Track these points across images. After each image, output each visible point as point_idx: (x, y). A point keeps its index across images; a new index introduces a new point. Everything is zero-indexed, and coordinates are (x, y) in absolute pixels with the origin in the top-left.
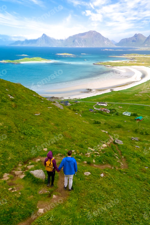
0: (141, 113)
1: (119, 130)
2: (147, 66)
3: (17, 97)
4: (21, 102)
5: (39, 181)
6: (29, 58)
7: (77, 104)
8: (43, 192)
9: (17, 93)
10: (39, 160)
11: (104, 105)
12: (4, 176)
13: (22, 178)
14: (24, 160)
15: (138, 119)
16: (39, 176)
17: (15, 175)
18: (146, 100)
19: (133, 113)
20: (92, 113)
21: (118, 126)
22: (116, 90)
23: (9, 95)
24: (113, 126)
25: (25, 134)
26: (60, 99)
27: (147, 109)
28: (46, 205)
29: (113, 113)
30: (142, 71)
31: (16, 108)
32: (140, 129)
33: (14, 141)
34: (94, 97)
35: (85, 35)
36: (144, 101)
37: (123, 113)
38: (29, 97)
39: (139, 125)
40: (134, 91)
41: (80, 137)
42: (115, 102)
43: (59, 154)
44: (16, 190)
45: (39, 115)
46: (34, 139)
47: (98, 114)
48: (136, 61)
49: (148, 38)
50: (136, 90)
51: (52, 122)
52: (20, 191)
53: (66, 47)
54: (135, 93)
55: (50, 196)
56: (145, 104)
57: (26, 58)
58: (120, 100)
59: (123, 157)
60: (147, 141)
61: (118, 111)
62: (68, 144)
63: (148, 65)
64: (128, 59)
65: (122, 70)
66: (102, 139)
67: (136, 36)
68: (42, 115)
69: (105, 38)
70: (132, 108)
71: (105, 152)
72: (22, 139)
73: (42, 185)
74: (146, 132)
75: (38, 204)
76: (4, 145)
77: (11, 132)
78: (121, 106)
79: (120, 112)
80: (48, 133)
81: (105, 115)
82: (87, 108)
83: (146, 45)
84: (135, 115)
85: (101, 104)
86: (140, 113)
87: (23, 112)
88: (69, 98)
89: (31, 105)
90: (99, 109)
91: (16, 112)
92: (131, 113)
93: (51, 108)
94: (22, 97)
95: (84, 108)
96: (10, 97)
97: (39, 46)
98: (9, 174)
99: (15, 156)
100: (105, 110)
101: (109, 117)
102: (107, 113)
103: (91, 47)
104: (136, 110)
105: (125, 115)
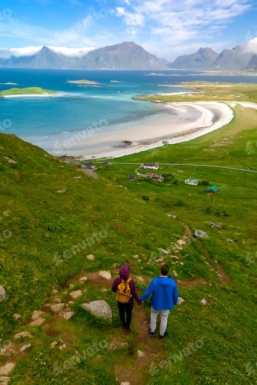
0: (215, 181)
1: (180, 209)
2: (221, 102)
3: (20, 160)
4: (28, 170)
5: (102, 323)
6: (19, 89)
7: (107, 167)
8: (116, 345)
9: (18, 153)
10: (85, 278)
11: (154, 168)
12: (34, 317)
13: (68, 318)
14: (60, 281)
15: (211, 191)
16: (100, 313)
17: (52, 313)
18: (222, 158)
19: (202, 180)
20: (134, 183)
21: (178, 203)
22: (172, 142)
23: (7, 158)
24: (170, 203)
25: (49, 230)
26: (77, 160)
27: (224, 173)
28: (130, 372)
29: (168, 181)
30: (213, 111)
31: (22, 181)
32: (214, 206)
33: (34, 244)
34: (135, 155)
35: (116, 49)
36: (219, 159)
37: (186, 181)
38: (39, 160)
39: (212, 200)
40: (202, 144)
41: (140, 229)
42: (172, 163)
43: (115, 265)
44: (64, 345)
45: (64, 192)
46: (68, 237)
47: (144, 183)
48: (203, 92)
49: (221, 55)
50: (205, 143)
51: (88, 204)
52: (76, 348)
53: (84, 69)
54: (204, 146)
55: (131, 352)
56: (220, 165)
57: (14, 89)
58: (180, 160)
59: (216, 262)
60: (236, 229)
61: (177, 179)
62: (124, 244)
63: (223, 100)
64: (190, 89)
65: (180, 108)
66: (174, 230)
67: (201, 51)
68: (68, 192)
69: (150, 54)
70: (199, 172)
71: (186, 255)
72: (47, 241)
73: (111, 331)
74: (224, 212)
75: (116, 371)
76: (19, 253)
77: (27, 228)
78: (182, 169)
79: (180, 180)
80: (88, 225)
81: (156, 185)
82: (125, 174)
83: (218, 67)
84: (205, 184)
85: (148, 167)
86: (213, 180)
87: (36, 188)
88: (93, 157)
89: (46, 174)
90: (145, 176)
91: (23, 188)
92: (198, 180)
93: (80, 177)
94: (29, 160)
95: (119, 173)
96: (10, 161)
97: (36, 67)
98: (41, 312)
99: (44, 275)
100: (156, 176)
101: (162, 188)
102: (159, 182)
103: (127, 70)
104: (206, 175)
105: (189, 184)
